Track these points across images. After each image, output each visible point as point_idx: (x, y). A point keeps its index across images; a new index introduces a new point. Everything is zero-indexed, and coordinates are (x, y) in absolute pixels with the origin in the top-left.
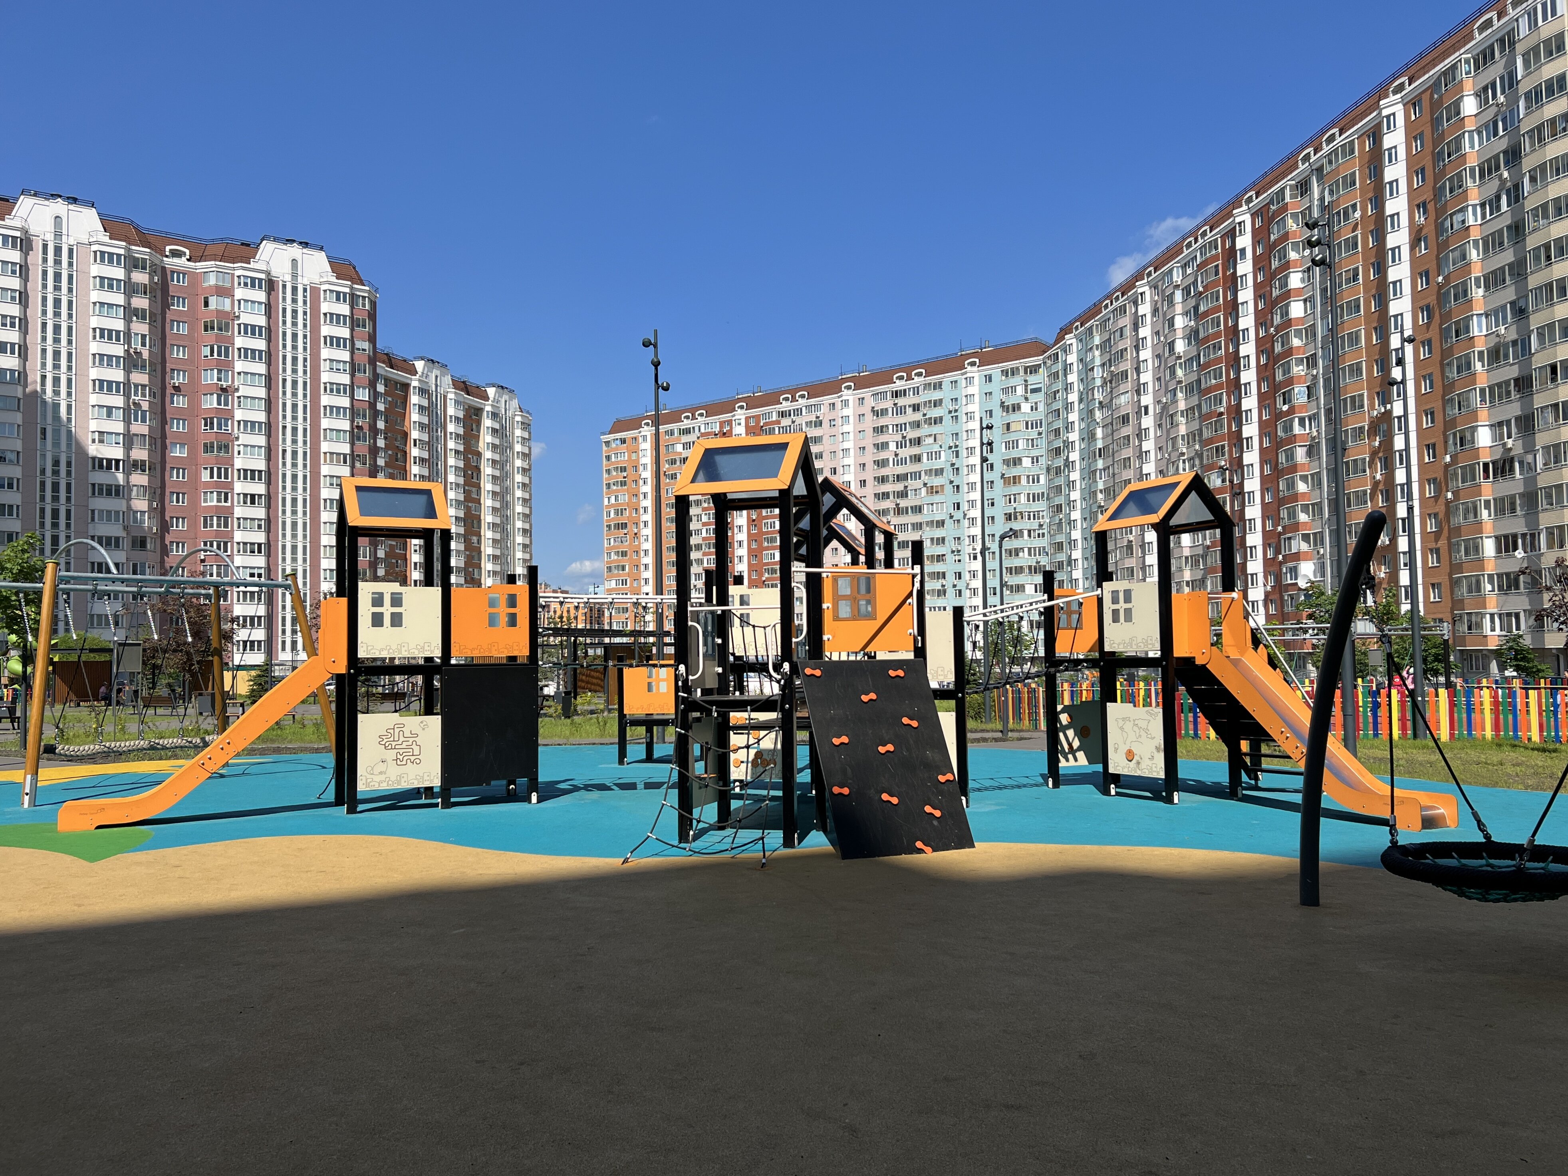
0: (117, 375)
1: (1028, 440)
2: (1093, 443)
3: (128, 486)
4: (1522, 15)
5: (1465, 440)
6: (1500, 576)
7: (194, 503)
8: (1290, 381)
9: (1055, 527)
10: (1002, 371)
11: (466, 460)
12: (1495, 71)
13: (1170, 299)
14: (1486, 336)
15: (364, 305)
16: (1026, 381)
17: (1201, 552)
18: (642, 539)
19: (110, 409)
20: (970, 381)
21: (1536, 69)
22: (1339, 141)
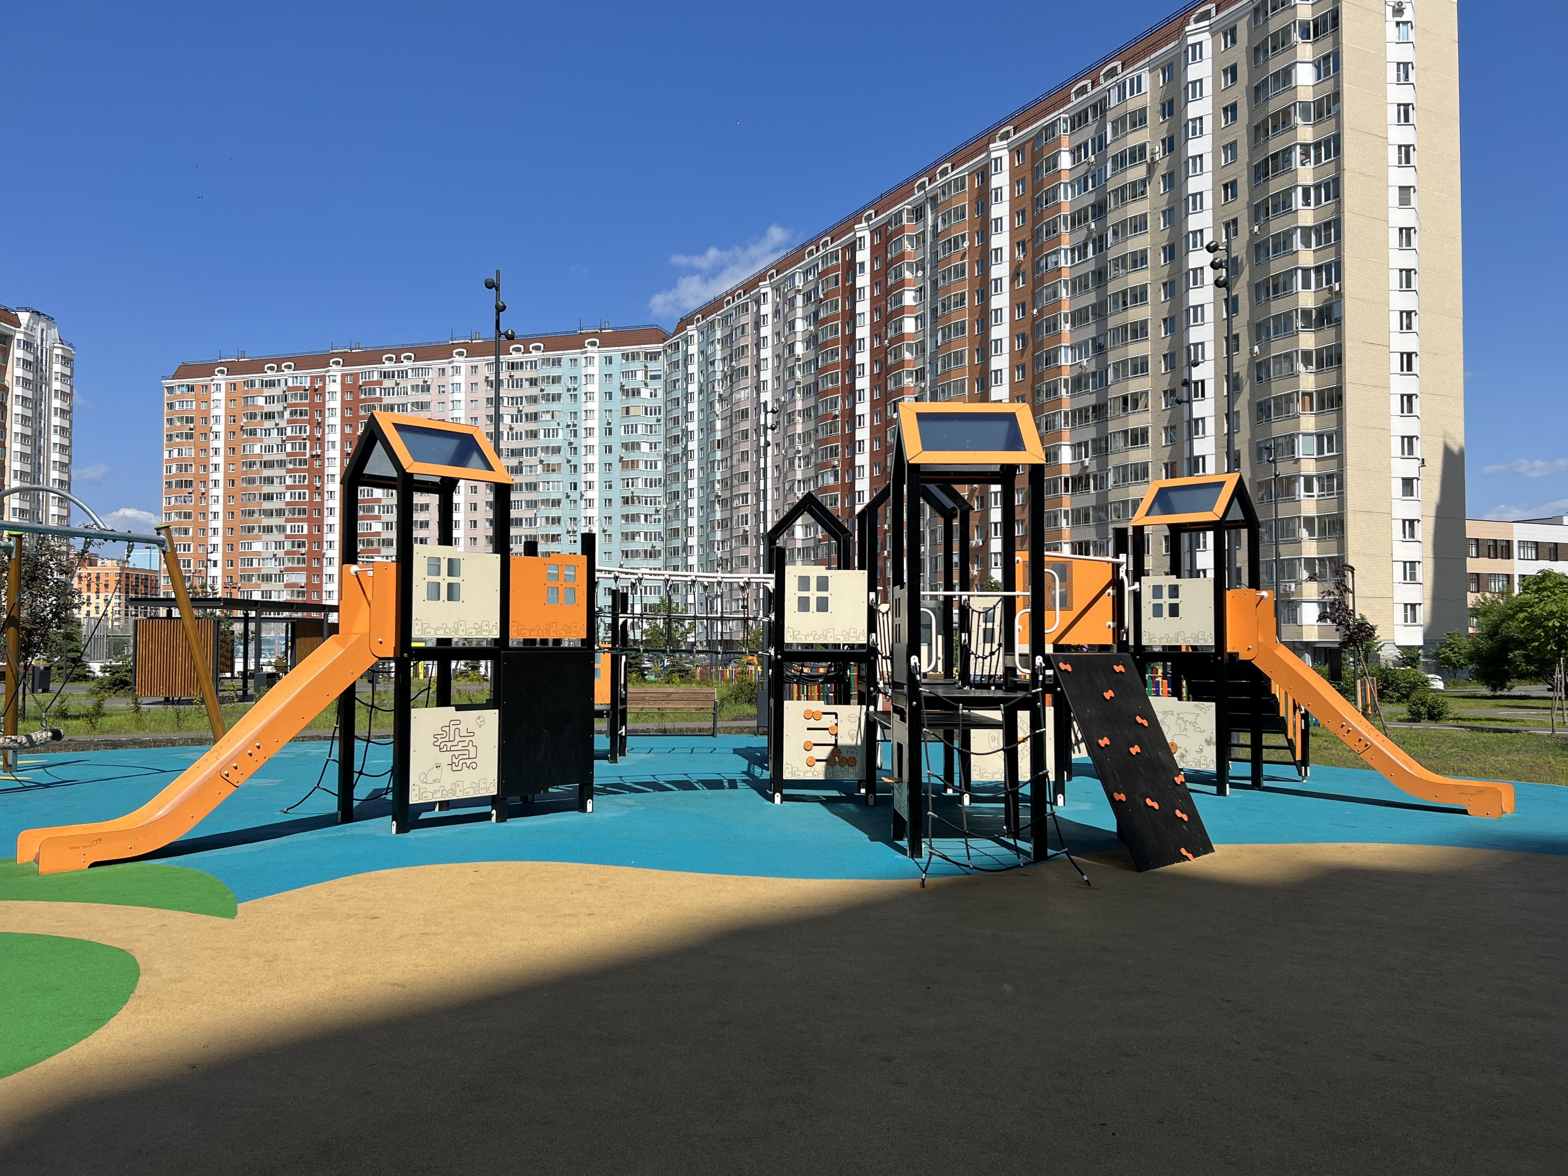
1: (646, 425)
2: (712, 435)
4: (1113, 87)
5: (1052, 455)
8: (900, 391)
9: (671, 514)
10: (623, 354)
12: (1087, 133)
13: (792, 302)
14: (1071, 366)
16: (646, 367)
17: (813, 545)
18: (211, 501)
20: (589, 360)
21: (1122, 137)
22: (952, 175)
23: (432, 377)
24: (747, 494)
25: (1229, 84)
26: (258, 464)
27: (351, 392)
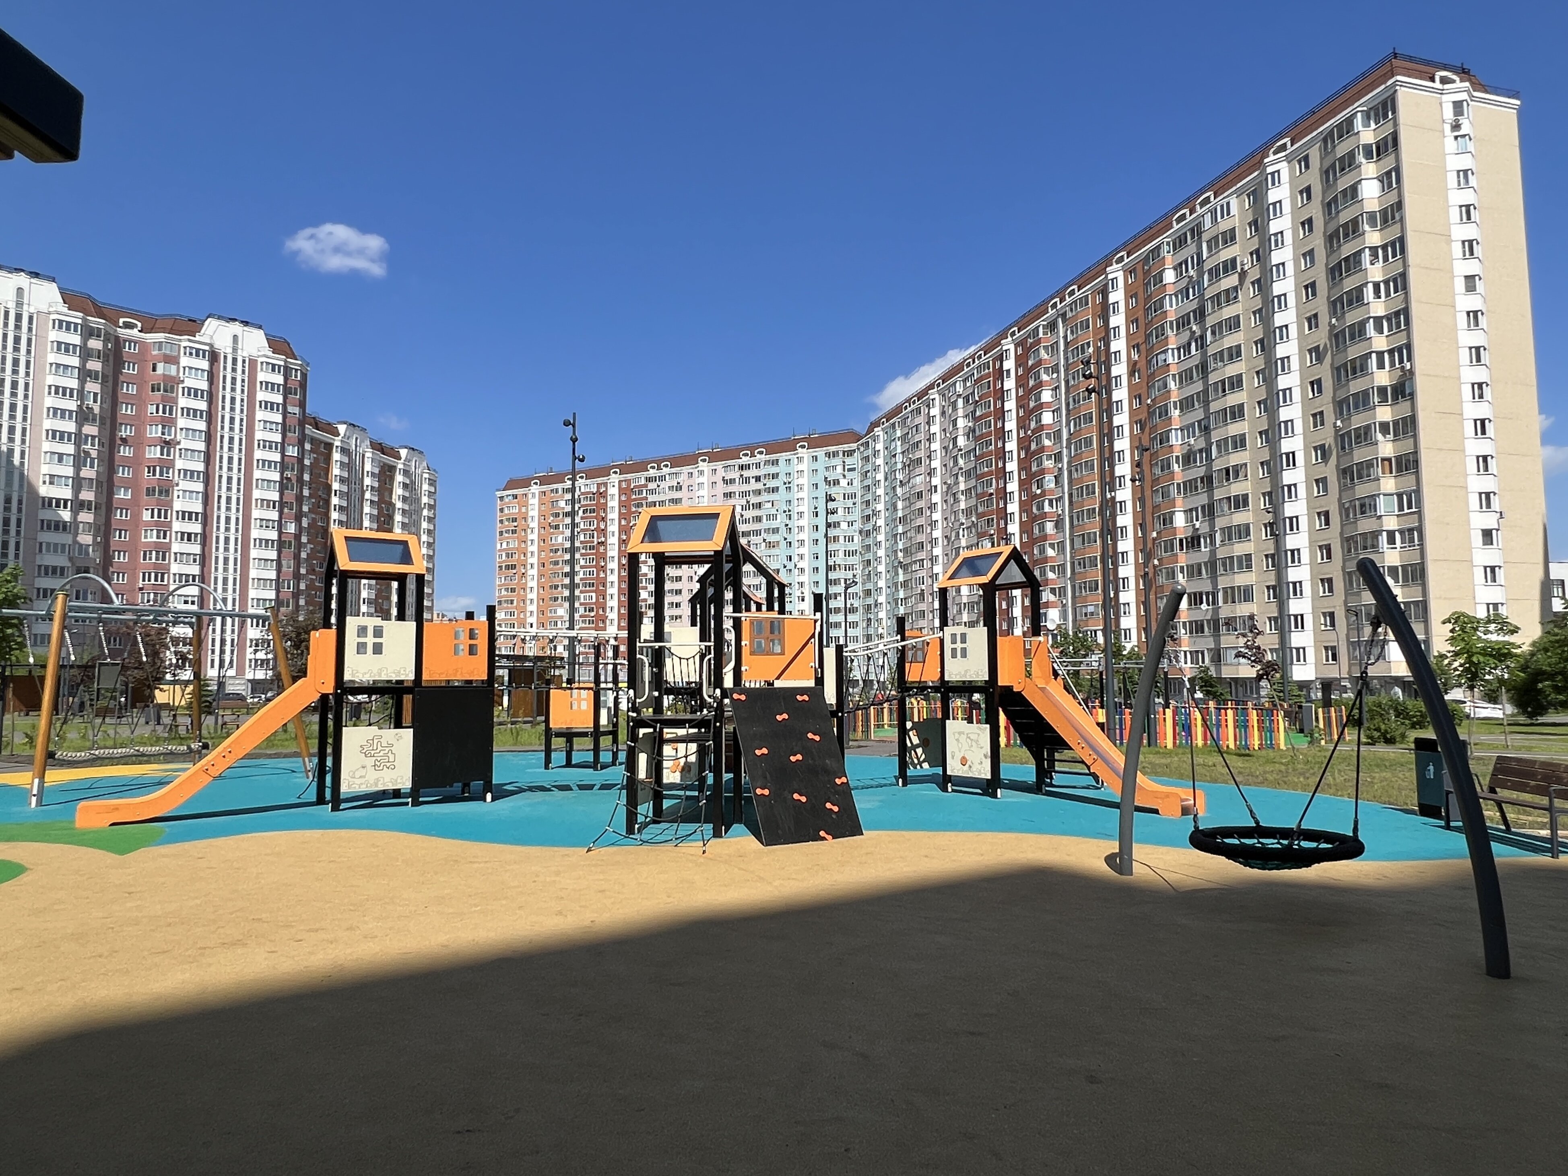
0: (70, 426)
1: (845, 508)
2: (895, 513)
3: (75, 522)
4: (1207, 213)
5: (1168, 520)
6: (1191, 623)
7: (135, 537)
8: (1042, 472)
9: (865, 577)
10: (826, 453)
11: (380, 509)
12: (1188, 252)
13: (954, 405)
14: (1181, 445)
15: (296, 376)
16: (844, 462)
18: (529, 578)
19: (61, 456)
20: (800, 459)
21: (1216, 253)
22: (1078, 294)
23: (683, 479)
24: (923, 560)
25: (1305, 202)
26: (561, 550)
27: (625, 494)
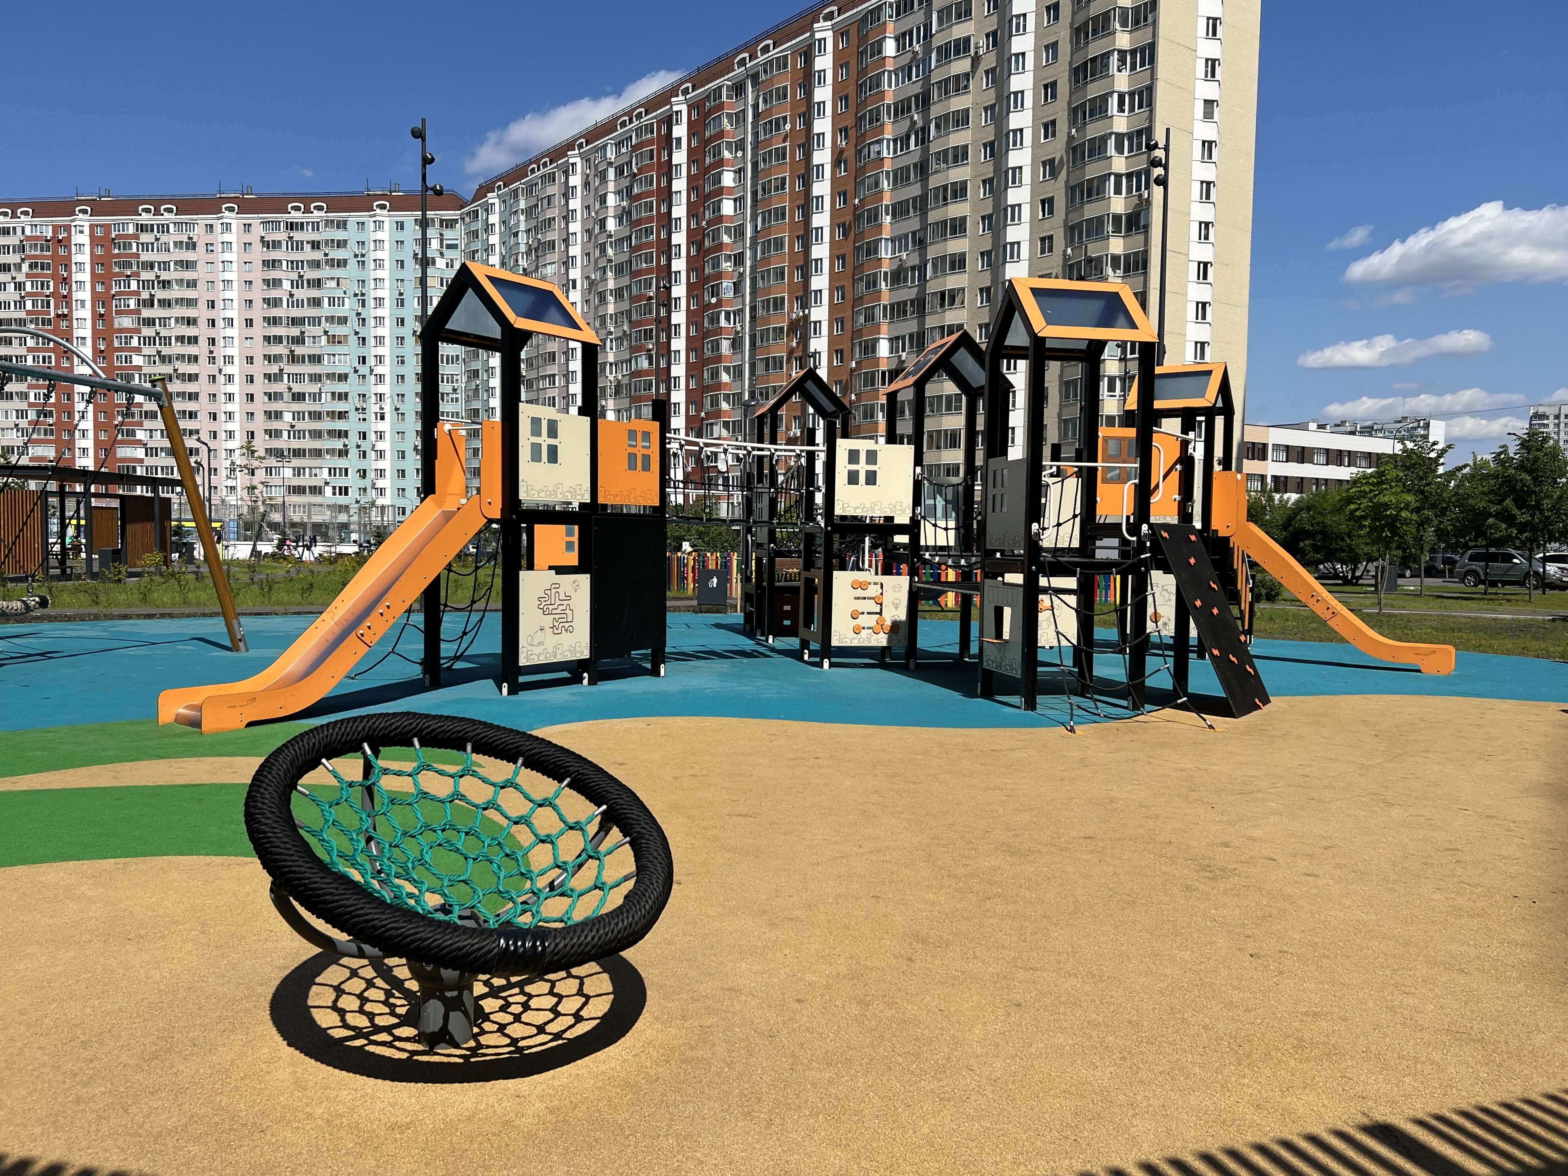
5: (871, 348)
8: (719, 276)
9: (470, 393)
10: (416, 220)
12: (913, 21)
13: (603, 176)
14: (890, 259)
16: (441, 235)
20: (379, 225)
21: (947, 28)
22: (773, 53)
23: (198, 232)
24: (554, 376)
27: (102, 246)
